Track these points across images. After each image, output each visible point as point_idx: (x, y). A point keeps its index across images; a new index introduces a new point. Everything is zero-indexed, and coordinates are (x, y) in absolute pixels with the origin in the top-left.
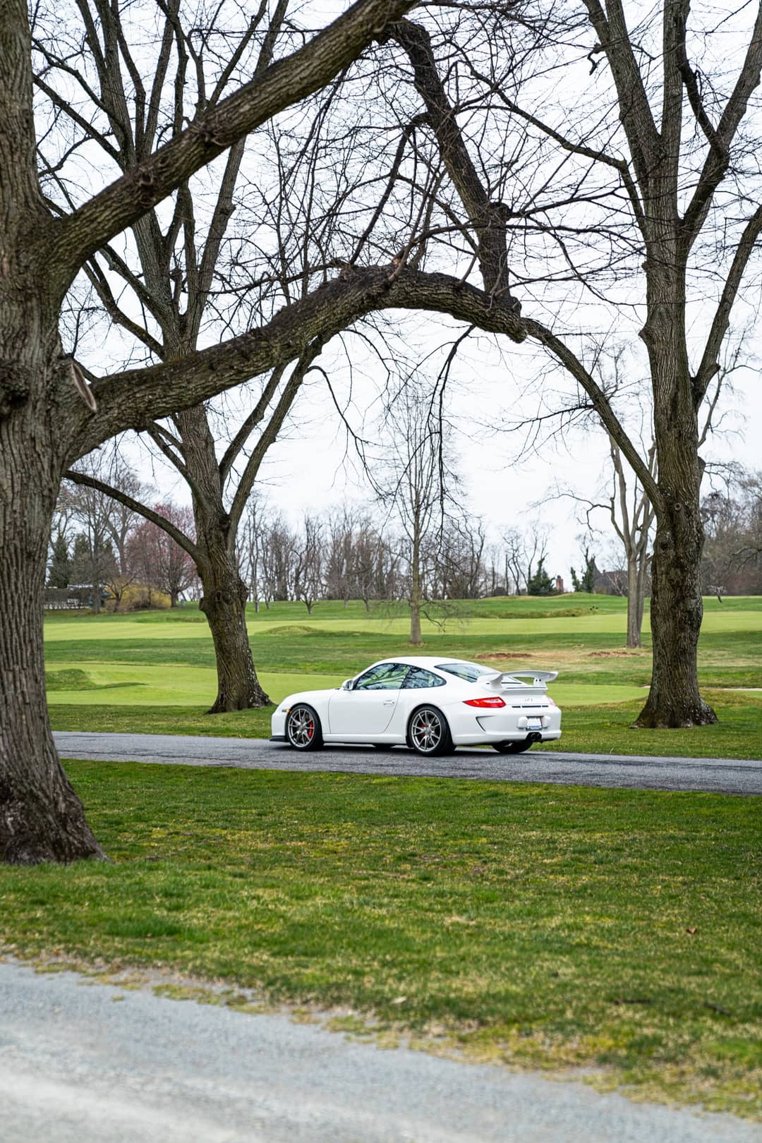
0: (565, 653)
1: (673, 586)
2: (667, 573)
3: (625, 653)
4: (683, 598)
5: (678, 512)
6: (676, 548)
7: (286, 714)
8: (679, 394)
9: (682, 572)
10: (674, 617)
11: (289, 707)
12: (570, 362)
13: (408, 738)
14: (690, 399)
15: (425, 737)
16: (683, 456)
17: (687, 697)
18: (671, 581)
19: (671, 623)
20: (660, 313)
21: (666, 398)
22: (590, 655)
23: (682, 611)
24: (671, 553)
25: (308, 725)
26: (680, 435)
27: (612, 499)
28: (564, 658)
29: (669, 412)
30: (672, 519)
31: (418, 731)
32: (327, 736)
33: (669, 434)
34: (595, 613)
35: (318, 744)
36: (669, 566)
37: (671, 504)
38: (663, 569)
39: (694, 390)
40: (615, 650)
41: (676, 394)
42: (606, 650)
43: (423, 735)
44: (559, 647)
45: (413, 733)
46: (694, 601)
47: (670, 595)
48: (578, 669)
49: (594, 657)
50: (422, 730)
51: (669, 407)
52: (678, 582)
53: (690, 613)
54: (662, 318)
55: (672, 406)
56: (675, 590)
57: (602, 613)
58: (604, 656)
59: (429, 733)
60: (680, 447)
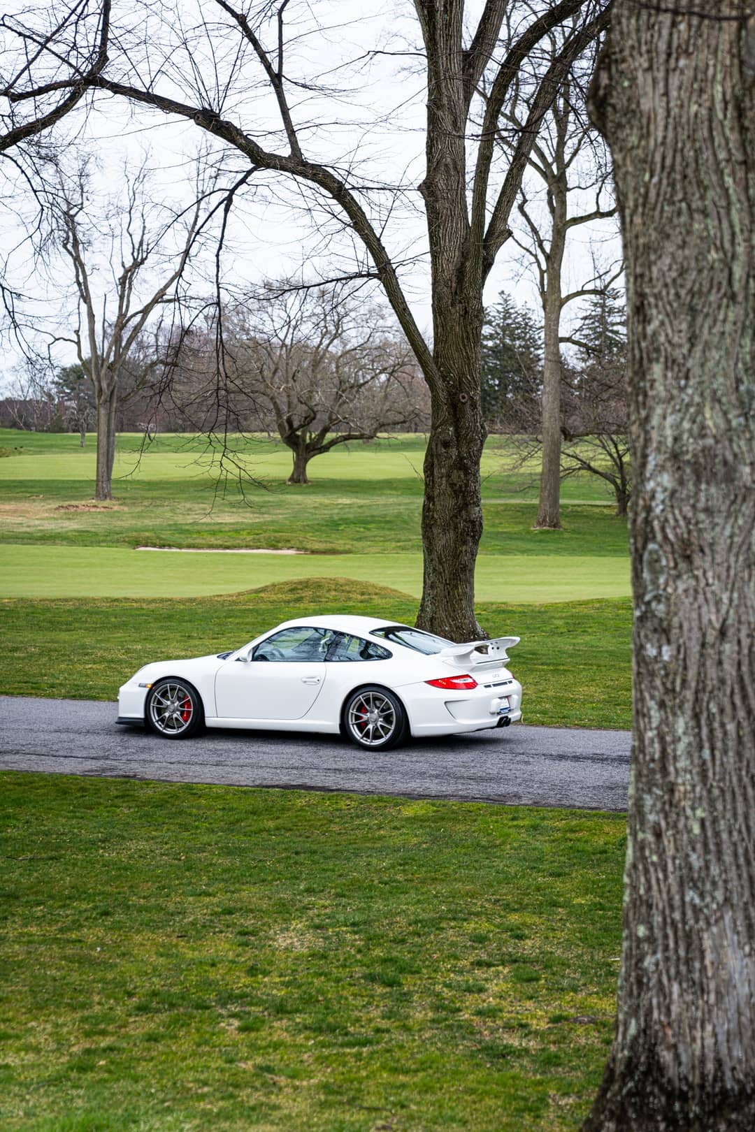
0: (25, 506)
1: (455, 492)
2: (449, 476)
3: (95, 506)
4: (466, 505)
5: (464, 404)
6: (458, 447)
7: (146, 690)
8: (468, 264)
9: (465, 475)
10: (456, 527)
11: (153, 681)
12: (359, 223)
13: (344, 725)
14: (480, 271)
15: (370, 727)
16: (468, 338)
17: (467, 621)
18: (452, 485)
19: (452, 535)
20: (446, 165)
21: (449, 270)
22: (56, 509)
23: (465, 521)
24: (454, 452)
25: (182, 706)
26: (466, 312)
27: (77, 332)
28: (28, 512)
29: (454, 285)
30: (455, 411)
31: (358, 718)
32: (211, 720)
33: (453, 311)
34: (20, 453)
35: (198, 730)
36: (451, 467)
37: (456, 394)
38: (443, 471)
39: (485, 259)
40: (83, 502)
41: (463, 264)
42: (73, 503)
43: (366, 723)
44: (15, 499)
45: (351, 721)
46: (477, 509)
47: (451, 502)
48: (53, 526)
49: (63, 511)
50: (365, 717)
51: (454, 279)
52: (461, 486)
53: (473, 522)
54: (447, 171)
55: (458, 278)
56: (457, 497)
57: (28, 452)
58: (72, 510)
59: (376, 721)
60: (465, 327)
